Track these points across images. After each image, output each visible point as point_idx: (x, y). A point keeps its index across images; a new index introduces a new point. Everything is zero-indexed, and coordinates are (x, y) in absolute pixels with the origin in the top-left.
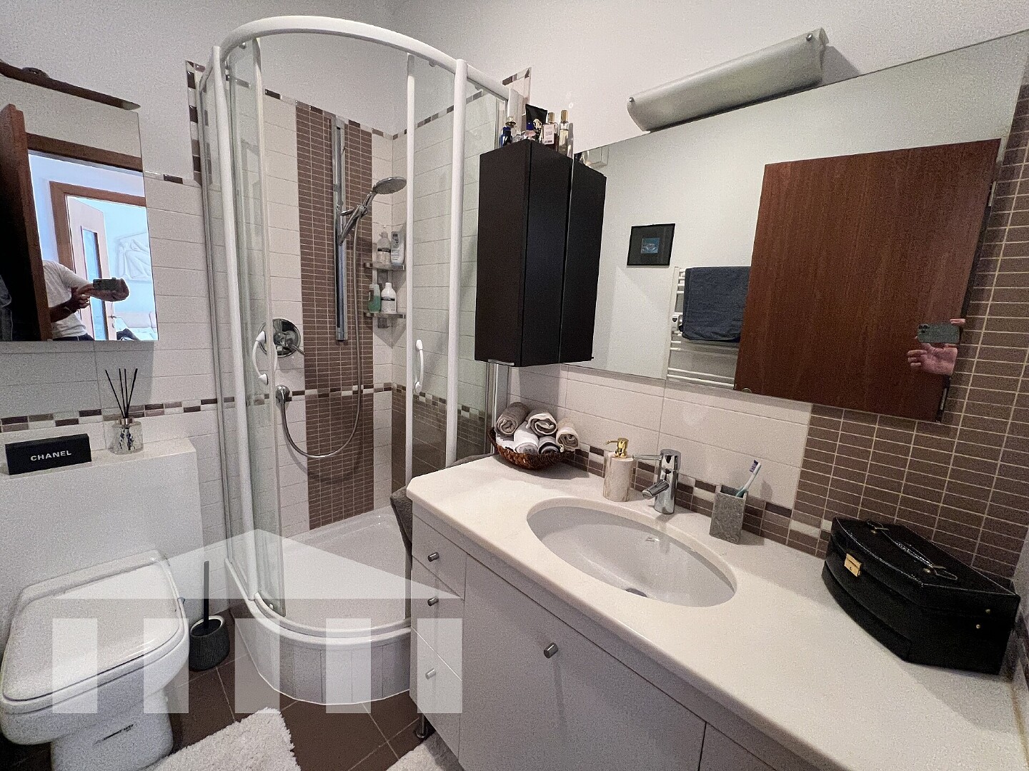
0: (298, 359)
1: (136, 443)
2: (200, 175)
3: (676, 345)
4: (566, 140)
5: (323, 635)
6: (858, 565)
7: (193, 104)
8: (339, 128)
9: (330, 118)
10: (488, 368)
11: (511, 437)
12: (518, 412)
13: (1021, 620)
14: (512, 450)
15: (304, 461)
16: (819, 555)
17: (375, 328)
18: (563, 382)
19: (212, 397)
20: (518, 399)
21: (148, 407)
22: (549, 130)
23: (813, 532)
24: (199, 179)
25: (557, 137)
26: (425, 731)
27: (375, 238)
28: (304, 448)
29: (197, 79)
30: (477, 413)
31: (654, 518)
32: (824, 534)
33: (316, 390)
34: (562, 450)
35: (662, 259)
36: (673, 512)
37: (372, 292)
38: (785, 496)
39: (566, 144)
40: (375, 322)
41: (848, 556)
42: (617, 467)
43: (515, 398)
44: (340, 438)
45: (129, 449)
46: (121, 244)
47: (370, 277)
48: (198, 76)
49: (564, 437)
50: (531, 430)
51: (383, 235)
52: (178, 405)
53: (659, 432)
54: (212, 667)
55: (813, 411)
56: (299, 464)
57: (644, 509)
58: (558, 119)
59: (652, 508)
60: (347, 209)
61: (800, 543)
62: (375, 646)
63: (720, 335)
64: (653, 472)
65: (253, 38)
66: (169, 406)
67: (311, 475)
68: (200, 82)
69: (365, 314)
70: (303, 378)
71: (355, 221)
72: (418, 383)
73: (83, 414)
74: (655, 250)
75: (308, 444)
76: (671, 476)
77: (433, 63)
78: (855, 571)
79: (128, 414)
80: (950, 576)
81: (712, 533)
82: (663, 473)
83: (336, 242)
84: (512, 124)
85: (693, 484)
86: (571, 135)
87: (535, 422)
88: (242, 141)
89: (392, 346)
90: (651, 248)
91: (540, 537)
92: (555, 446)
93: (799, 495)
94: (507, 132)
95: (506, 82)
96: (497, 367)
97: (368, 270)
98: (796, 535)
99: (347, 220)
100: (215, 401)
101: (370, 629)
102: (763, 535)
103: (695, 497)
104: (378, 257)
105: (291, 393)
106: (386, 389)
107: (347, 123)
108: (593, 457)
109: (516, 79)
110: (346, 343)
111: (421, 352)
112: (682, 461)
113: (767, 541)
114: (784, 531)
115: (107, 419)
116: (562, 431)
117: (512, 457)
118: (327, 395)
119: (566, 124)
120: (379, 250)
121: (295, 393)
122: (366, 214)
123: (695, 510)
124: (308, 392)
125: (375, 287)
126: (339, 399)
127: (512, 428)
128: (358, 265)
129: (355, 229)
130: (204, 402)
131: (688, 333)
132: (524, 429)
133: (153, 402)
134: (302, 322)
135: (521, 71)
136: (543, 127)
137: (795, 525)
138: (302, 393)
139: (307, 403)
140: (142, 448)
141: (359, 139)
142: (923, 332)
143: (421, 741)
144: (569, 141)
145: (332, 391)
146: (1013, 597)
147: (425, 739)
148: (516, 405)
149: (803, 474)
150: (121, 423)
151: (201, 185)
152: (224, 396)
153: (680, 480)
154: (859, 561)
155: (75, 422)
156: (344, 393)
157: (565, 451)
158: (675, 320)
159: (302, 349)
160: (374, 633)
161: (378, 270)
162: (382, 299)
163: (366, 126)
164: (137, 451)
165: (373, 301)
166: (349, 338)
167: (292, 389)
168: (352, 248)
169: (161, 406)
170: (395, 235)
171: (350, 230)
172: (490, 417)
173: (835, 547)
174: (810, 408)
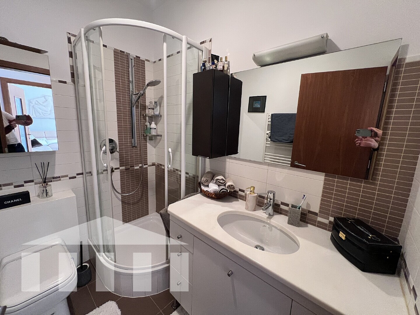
0: (117, 154)
1: (49, 194)
2: (74, 80)
3: (268, 144)
4: (227, 68)
5: (132, 269)
6: (345, 235)
7: (70, 50)
8: (132, 59)
9: (128, 55)
10: (196, 159)
11: (208, 186)
12: (210, 176)
13: (402, 254)
14: (208, 191)
15: (120, 196)
16: (329, 230)
17: (148, 140)
18: (227, 164)
19: (81, 172)
20: (209, 170)
21: (53, 178)
22: (221, 64)
23: (326, 221)
24: (74, 81)
25: (223, 67)
26: (176, 305)
27: (147, 104)
28: (120, 191)
29: (72, 40)
30: (192, 175)
31: (266, 218)
32: (330, 222)
33: (124, 167)
34: (228, 191)
35: (262, 110)
36: (273, 215)
37: (147, 126)
38: (315, 208)
39: (227, 70)
40: (148, 138)
41: (341, 232)
42: (251, 197)
43: (208, 169)
44: (134, 186)
45: (47, 196)
46: (31, 102)
47: (146, 120)
48: (73, 39)
49: (229, 186)
50: (216, 183)
51: (151, 103)
52: (67, 176)
53: (266, 183)
54: (85, 285)
55: (325, 176)
56: (117, 197)
57: (261, 214)
58: (224, 60)
59: (265, 214)
60: (136, 92)
61: (321, 225)
62: (153, 273)
63: (285, 140)
64: (264, 199)
65: (99, 26)
66: (63, 177)
67: (123, 202)
68: (74, 42)
69: (144, 135)
70: (119, 162)
71: (140, 97)
72: (170, 166)
73: (26, 182)
74: (258, 106)
75: (121, 189)
76: (272, 201)
77: (173, 37)
78: (344, 238)
79: (45, 181)
80: (378, 239)
81: (289, 223)
82: (269, 199)
83: (131, 106)
84: (205, 62)
85: (280, 203)
86: (229, 66)
87: (217, 180)
88: (94, 66)
89: (155, 147)
90: (258, 105)
91: (222, 227)
92: (225, 189)
93: (321, 208)
94: (204, 65)
95: (202, 43)
96: (200, 158)
97: (145, 117)
98: (320, 222)
99: (136, 97)
100: (82, 174)
101: (151, 266)
102: (307, 223)
103: (281, 209)
104: (149, 111)
105: (114, 169)
106: (153, 165)
107: (135, 57)
108: (240, 193)
109: (206, 42)
110: (136, 147)
111: (171, 153)
112: (276, 195)
113: (309, 225)
114: (315, 221)
115: (36, 184)
116: (228, 184)
117: (208, 194)
118: (129, 169)
119: (227, 62)
120: (149, 109)
121: (116, 169)
122: (144, 94)
123: (281, 213)
124: (121, 168)
125: (148, 124)
126: (134, 170)
127: (208, 182)
128: (141, 115)
129: (140, 100)
130: (78, 174)
131: (273, 140)
132: (213, 183)
133: (56, 176)
134: (118, 139)
135: (208, 39)
136: (218, 63)
137: (319, 219)
138: (118, 168)
139: (120, 172)
140: (52, 195)
141: (140, 63)
142: (358, 132)
143: (175, 310)
144: (228, 68)
145: (131, 167)
146: (400, 246)
147: (176, 309)
148: (208, 172)
149: (322, 200)
150: (43, 185)
151: (74, 84)
152: (86, 171)
153: (275, 202)
154: (345, 234)
155: (23, 186)
156: (136, 168)
157: (230, 191)
158: (267, 134)
159: (118, 150)
160: (152, 267)
161: (149, 117)
162: (151, 129)
163: (142, 58)
164: (50, 196)
165: (147, 130)
166: (137, 145)
167: (114, 167)
168: (138, 108)
169: (59, 177)
170: (156, 103)
171: (137, 101)
172: (198, 177)
173: (335, 227)
174: (324, 175)
